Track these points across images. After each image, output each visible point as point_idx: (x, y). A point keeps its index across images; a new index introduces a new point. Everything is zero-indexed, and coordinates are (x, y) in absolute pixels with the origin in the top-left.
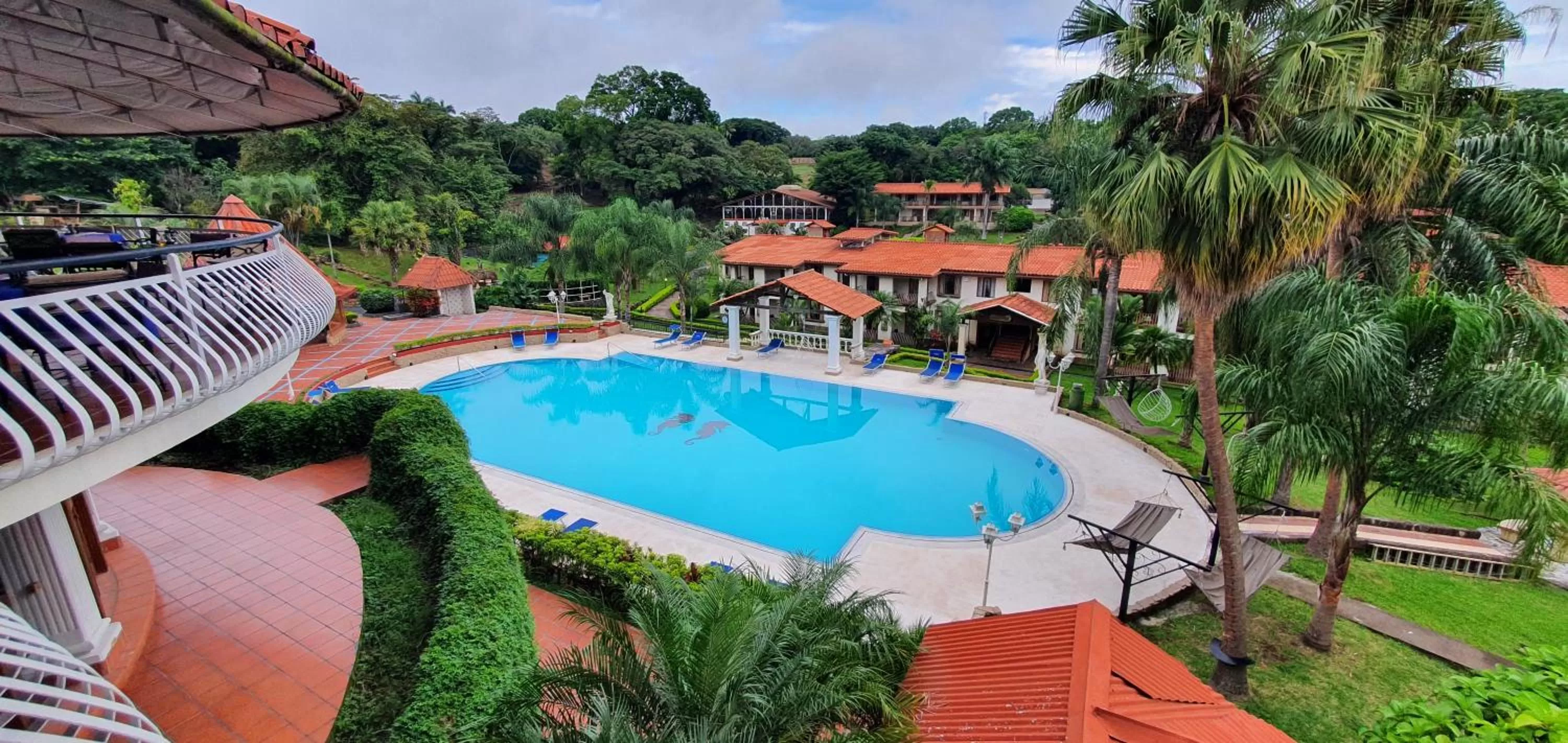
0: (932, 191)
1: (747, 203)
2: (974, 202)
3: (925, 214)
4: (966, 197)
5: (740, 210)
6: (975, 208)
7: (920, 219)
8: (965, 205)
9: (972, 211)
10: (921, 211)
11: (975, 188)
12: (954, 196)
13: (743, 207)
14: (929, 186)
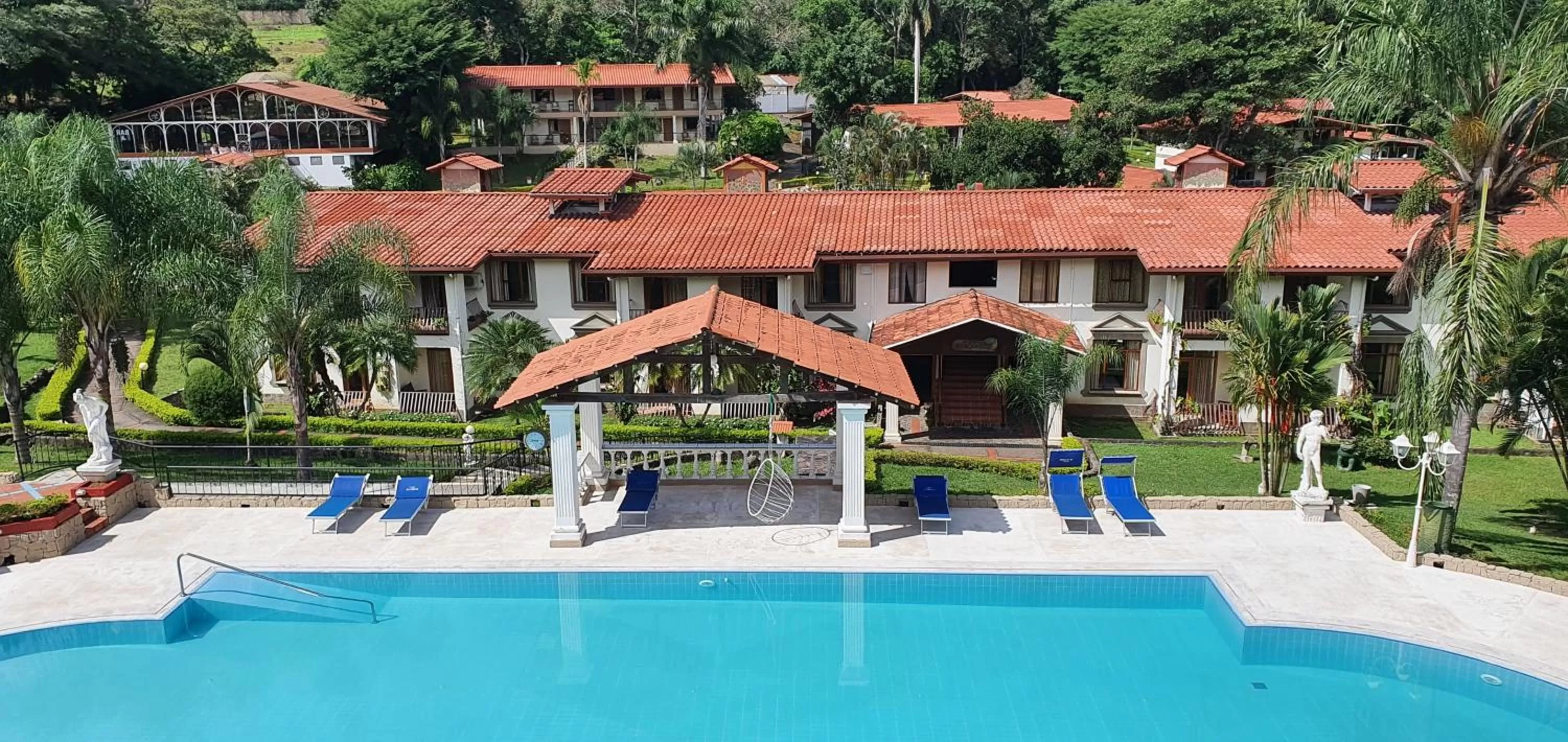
0: (592, 82)
1: (172, 114)
2: (669, 103)
3: (575, 129)
4: (653, 93)
5: (154, 133)
6: (674, 115)
7: (566, 139)
8: (651, 109)
9: (669, 121)
10: (568, 122)
11: (679, 75)
12: (629, 91)
13: (163, 124)
14: (586, 71)
